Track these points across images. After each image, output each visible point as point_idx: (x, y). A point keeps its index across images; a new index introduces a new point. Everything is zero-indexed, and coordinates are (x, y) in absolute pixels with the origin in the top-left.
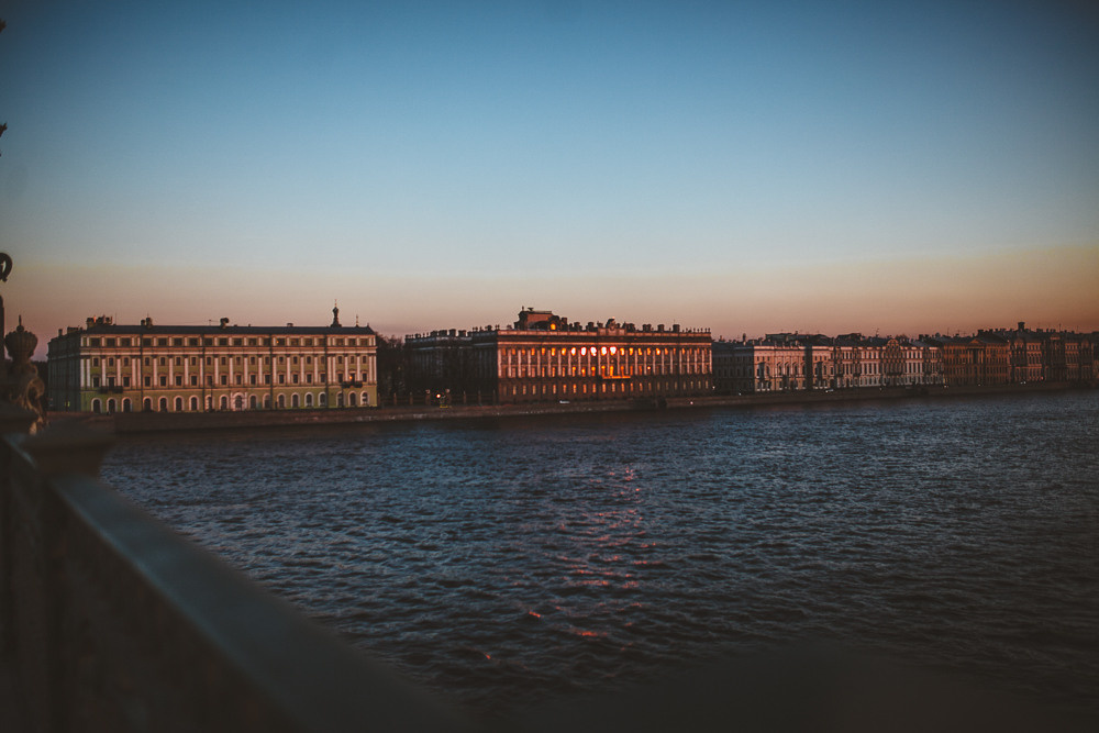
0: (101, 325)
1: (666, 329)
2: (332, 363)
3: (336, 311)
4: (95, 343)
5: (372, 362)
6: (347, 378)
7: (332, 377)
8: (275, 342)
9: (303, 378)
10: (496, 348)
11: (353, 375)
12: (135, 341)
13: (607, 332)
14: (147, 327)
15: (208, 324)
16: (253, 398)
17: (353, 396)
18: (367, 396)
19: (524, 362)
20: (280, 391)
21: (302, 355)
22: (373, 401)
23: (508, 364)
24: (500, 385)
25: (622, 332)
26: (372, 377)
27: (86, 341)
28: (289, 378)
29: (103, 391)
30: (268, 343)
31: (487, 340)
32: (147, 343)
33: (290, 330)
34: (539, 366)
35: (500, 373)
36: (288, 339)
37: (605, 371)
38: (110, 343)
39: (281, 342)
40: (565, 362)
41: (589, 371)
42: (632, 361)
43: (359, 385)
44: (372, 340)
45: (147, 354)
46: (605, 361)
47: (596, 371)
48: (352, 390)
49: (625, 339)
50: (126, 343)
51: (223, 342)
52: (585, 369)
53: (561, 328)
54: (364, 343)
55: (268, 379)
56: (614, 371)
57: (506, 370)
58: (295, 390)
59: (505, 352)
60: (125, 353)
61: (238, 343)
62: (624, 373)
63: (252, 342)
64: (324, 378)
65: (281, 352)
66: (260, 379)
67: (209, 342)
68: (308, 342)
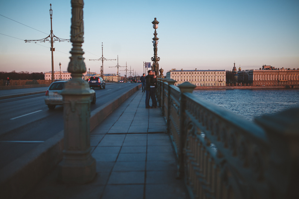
0: (174, 70)
1: (296, 69)
2: (217, 77)
3: (234, 64)
4: (173, 73)
5: (225, 77)
6: (219, 80)
8: (205, 73)
9: (210, 80)
10: (253, 74)
11: (221, 80)
12: (180, 73)
13: (282, 70)
14: (182, 71)
15: (193, 70)
16: (201, 84)
17: (221, 84)
18: (224, 84)
19: (260, 77)
20: (206, 82)
21: (210, 76)
22: (225, 84)
24: (253, 82)
25: (286, 70)
26: (225, 80)
27: (171, 73)
28: (208, 80)
30: (204, 73)
31: (251, 72)
32: (182, 73)
33: (209, 71)
34: (263, 78)
35: (253, 80)
36: (208, 72)
37: (280, 79)
38: (176, 73)
39: (206, 73)
40: (270, 77)
41: (276, 80)
42: (288, 77)
43: (222, 82)
44: (225, 73)
45: (182, 75)
46: (280, 77)
47: (278, 79)
48: (220, 83)
49: (287, 72)
50: (178, 73)
51: (195, 73)
52: (275, 79)
53: (272, 69)
54: (223, 73)
55: (204, 80)
56: (283, 79)
57: (255, 79)
58: (209, 82)
59: (255, 75)
60: (178, 75)
61: (198, 73)
62: (286, 79)
63: (201, 73)
64: (215, 80)
65: (206, 75)
66: (202, 80)
67: (193, 73)
68: (212, 73)
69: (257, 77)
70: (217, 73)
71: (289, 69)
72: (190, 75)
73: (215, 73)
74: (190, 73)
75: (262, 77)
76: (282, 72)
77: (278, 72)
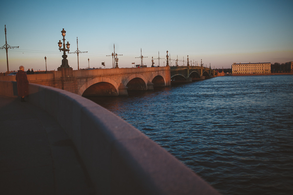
0: (235, 64)
4: (234, 66)
5: (270, 67)
6: (266, 69)
7: (264, 69)
9: (260, 69)
10: (291, 65)
12: (238, 65)
14: (240, 64)
16: (253, 72)
18: (269, 71)
21: (260, 67)
22: (270, 73)
24: (291, 70)
26: (270, 69)
27: (233, 66)
28: (258, 69)
29: (235, 71)
30: (255, 65)
32: (240, 66)
33: (259, 63)
35: (291, 68)
36: (258, 65)
38: (236, 66)
39: (257, 65)
43: (268, 70)
44: (270, 64)
45: (240, 67)
48: (267, 71)
50: (237, 66)
51: (249, 65)
54: (269, 65)
55: (255, 70)
58: (259, 71)
60: (237, 67)
61: (251, 65)
63: (253, 65)
64: (263, 69)
65: (257, 66)
66: (254, 70)
67: (247, 65)
68: (261, 65)
70: (264, 64)
72: (245, 67)
73: (263, 65)
74: (245, 65)
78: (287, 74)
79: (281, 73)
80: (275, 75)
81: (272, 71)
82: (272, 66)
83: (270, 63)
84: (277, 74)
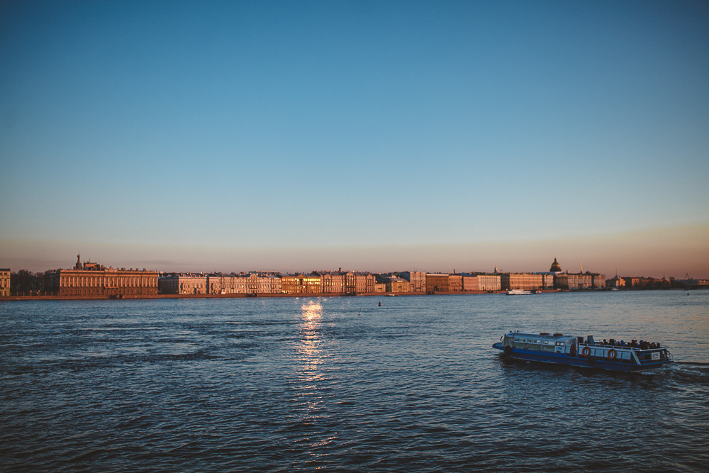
3: (78, 257)
5: (8, 281)
10: (60, 277)
13: (109, 271)
18: (6, 291)
19: (71, 281)
22: (8, 294)
23: (63, 282)
24: (60, 289)
25: (116, 271)
26: (9, 285)
31: (57, 274)
35: (61, 285)
37: (107, 285)
40: (89, 281)
41: (100, 285)
42: (120, 281)
44: (9, 273)
46: (107, 282)
47: (103, 285)
49: (117, 273)
52: (98, 285)
53: (99, 270)
54: (6, 274)
56: (111, 285)
57: (63, 284)
59: (63, 278)
62: (115, 285)
69: (67, 281)
71: (123, 269)
75: (76, 281)
76: (109, 273)
77: (103, 273)
78: (50, 297)
79: (37, 295)
80: (21, 300)
81: (13, 291)
82: (13, 277)
83: (9, 270)
84: (27, 298)
